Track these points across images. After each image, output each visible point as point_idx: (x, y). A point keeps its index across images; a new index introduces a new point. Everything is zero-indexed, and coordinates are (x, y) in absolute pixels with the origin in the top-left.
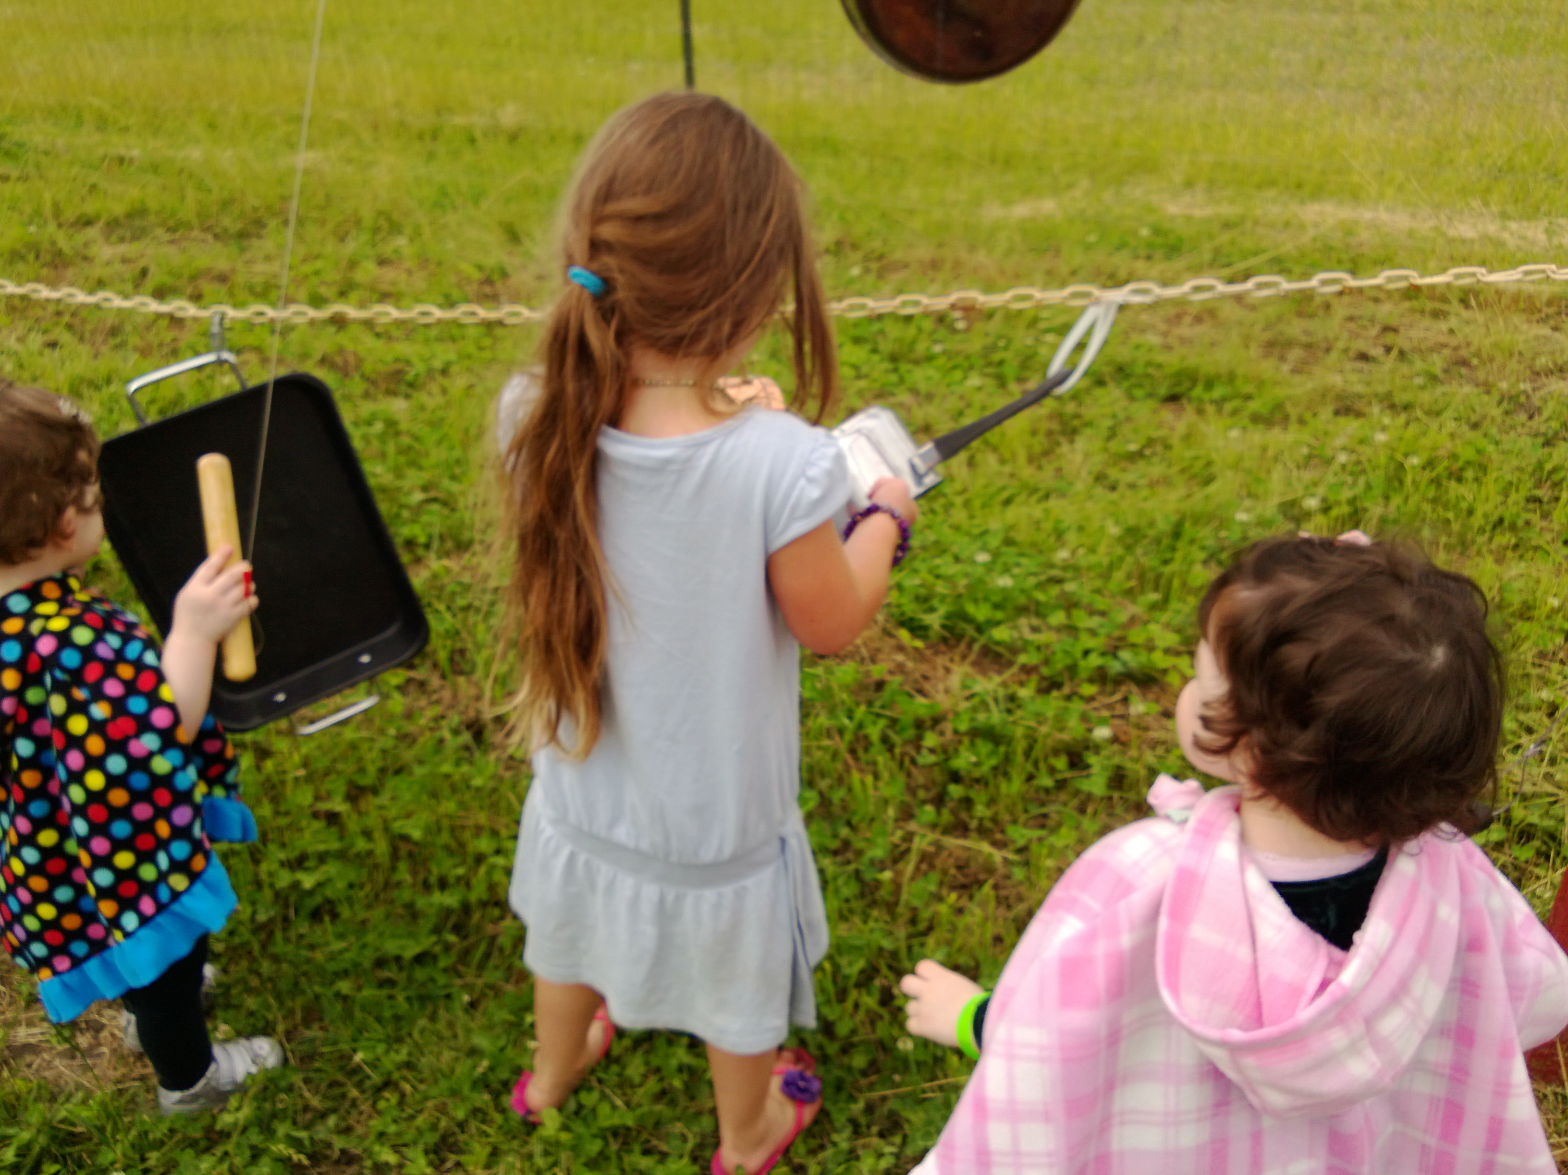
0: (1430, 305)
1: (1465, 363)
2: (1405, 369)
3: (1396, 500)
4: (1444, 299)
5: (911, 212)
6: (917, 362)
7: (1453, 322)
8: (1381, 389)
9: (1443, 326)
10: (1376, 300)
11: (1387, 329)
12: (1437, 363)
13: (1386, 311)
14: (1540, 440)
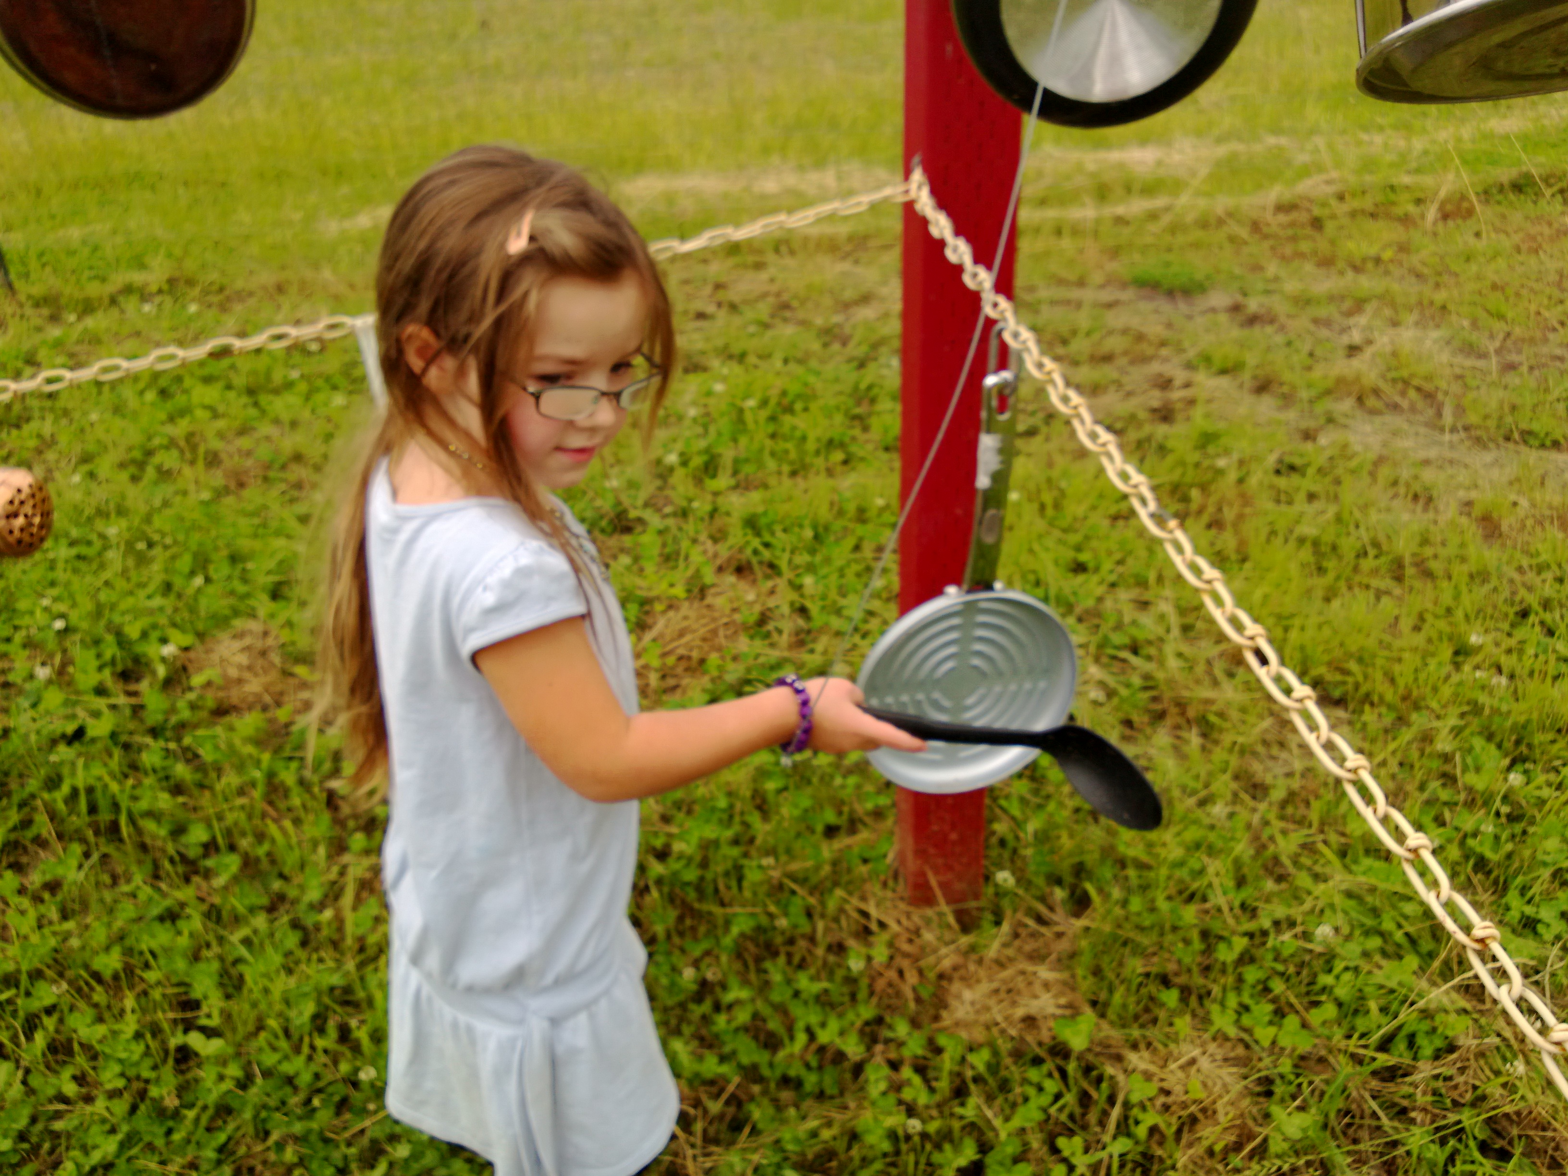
0: (751, 259)
1: (786, 306)
2: (737, 320)
3: (743, 441)
4: (760, 252)
5: (247, 238)
6: (276, 392)
7: (771, 271)
8: (720, 342)
9: (764, 276)
10: (705, 261)
11: (718, 286)
12: (763, 310)
13: (716, 269)
14: (855, 364)
